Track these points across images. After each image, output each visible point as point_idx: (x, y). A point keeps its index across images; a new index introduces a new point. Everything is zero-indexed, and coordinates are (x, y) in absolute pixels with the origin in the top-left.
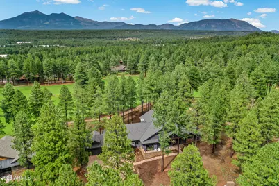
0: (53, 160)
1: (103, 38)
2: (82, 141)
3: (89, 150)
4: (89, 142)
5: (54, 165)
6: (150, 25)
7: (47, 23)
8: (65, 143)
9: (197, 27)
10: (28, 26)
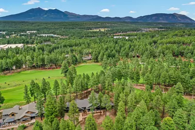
0: (51, 115)
1: (82, 28)
2: (62, 108)
3: (65, 111)
4: (65, 107)
5: (52, 117)
6: (116, 17)
7: (46, 16)
8: (56, 109)
9: (149, 19)
10: (33, 18)
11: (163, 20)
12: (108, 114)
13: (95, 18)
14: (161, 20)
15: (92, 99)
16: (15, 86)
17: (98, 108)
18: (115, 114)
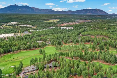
9: (82, 12)
10: (12, 11)
11: (90, 13)
12: (58, 68)
13: (50, 11)
14: (88, 13)
15: (53, 64)
16: (22, 59)
17: (55, 67)
18: (60, 68)
